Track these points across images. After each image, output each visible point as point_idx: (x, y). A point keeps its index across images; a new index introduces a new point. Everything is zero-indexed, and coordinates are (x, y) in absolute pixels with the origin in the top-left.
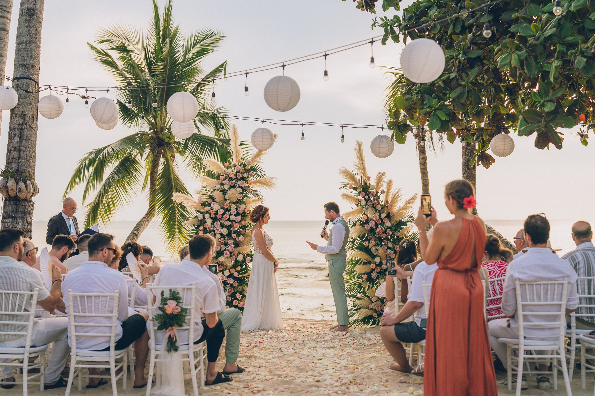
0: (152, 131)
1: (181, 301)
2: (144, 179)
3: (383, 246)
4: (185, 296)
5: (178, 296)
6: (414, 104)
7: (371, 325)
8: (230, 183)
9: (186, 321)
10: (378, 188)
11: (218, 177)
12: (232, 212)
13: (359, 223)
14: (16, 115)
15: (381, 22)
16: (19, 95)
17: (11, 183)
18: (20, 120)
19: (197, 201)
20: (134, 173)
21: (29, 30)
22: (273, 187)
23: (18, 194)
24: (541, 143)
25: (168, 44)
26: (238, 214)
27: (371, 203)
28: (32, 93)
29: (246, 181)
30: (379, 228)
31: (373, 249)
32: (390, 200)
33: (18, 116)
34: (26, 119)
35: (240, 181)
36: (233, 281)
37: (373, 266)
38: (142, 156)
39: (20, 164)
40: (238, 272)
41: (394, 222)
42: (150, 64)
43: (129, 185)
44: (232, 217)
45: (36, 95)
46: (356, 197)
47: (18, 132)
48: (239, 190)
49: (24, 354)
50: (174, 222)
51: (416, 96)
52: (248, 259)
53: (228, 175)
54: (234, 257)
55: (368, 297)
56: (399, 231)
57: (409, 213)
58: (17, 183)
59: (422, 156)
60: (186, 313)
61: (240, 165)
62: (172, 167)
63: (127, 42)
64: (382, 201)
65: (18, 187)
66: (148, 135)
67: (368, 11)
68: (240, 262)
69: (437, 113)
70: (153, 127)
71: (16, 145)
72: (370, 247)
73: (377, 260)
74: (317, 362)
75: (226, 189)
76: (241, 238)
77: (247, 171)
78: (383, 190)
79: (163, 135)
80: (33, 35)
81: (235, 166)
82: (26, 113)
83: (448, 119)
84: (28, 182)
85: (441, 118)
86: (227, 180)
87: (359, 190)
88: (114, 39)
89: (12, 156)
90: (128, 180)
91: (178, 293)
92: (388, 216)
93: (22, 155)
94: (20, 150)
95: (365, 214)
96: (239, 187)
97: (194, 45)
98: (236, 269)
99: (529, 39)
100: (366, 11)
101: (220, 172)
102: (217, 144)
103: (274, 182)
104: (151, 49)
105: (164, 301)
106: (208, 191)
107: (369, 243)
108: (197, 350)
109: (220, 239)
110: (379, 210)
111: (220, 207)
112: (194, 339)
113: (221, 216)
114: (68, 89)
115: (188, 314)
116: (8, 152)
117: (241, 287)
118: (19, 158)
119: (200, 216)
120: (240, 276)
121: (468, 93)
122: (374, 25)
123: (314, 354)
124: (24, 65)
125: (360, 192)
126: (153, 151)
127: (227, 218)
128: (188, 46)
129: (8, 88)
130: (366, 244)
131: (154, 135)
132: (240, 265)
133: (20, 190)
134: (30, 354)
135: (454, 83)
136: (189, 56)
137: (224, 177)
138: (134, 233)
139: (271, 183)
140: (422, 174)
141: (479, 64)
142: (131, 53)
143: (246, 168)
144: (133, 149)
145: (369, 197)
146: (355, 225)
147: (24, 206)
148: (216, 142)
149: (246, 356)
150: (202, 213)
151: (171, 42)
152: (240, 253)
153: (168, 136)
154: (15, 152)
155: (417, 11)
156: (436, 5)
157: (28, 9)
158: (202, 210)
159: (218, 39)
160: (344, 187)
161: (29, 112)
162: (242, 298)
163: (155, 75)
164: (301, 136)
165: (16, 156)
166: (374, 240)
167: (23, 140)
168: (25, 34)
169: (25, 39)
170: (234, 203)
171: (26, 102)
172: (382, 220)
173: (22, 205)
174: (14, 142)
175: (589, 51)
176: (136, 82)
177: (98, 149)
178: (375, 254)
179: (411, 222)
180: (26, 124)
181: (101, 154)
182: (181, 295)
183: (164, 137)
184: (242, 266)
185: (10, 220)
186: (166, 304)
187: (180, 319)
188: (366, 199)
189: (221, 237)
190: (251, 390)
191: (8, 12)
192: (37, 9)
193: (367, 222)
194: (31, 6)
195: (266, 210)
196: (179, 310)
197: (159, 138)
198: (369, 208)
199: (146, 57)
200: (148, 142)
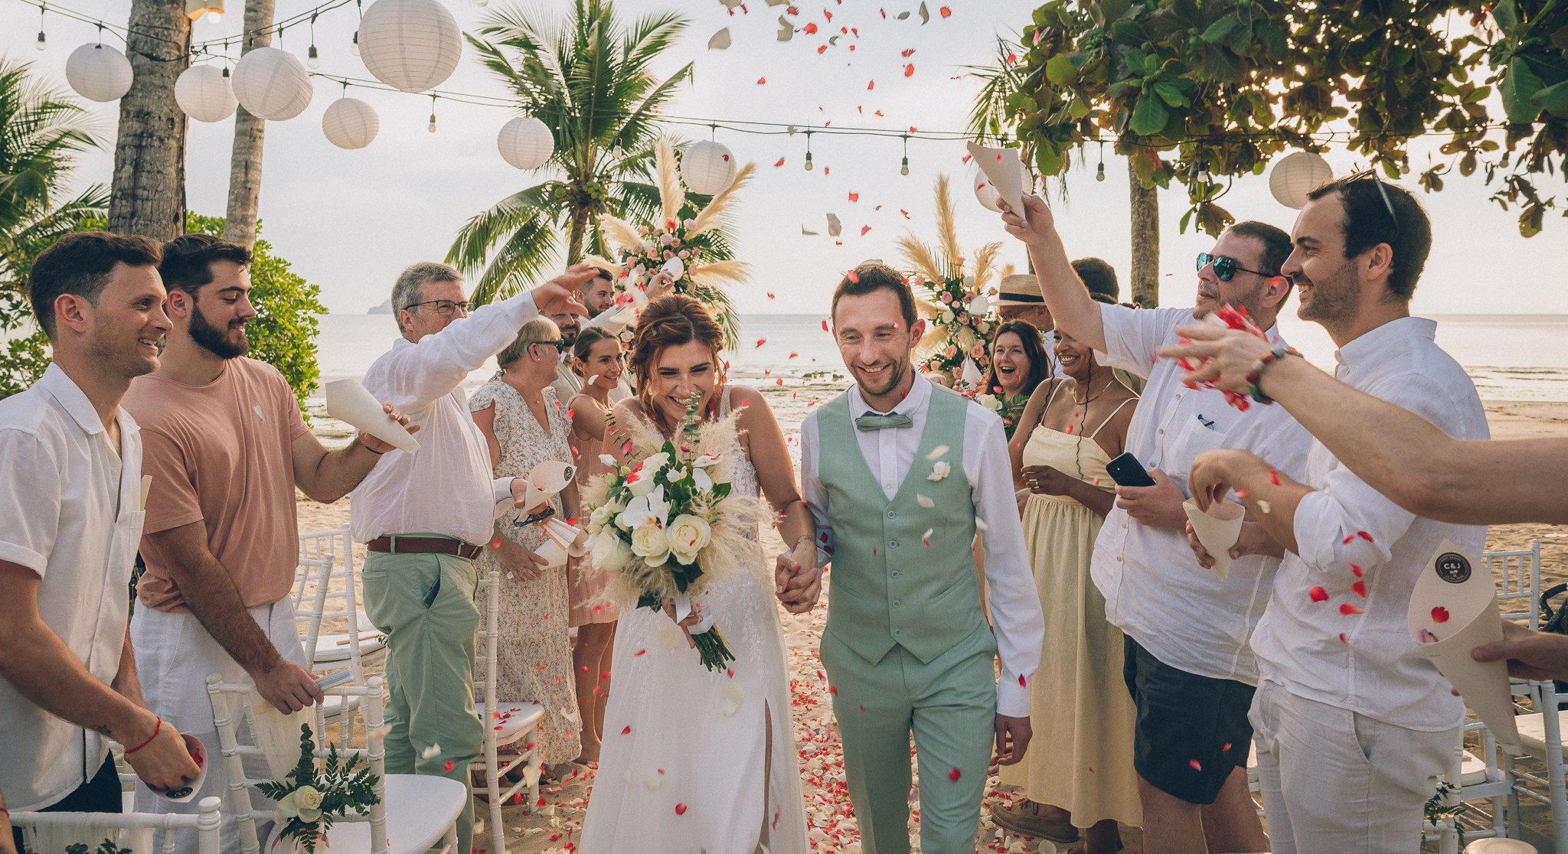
0: (572, 180)
6: (1087, 73)
10: (979, 284)
11: (622, 260)
13: (939, 364)
14: (131, 112)
16: (136, 68)
18: (136, 126)
25: (596, 31)
27: (965, 318)
28: (168, 61)
29: (685, 268)
33: (132, 115)
34: (152, 122)
38: (555, 222)
42: (566, 68)
46: (931, 303)
47: (129, 152)
51: (1095, 50)
53: (645, 255)
61: (673, 234)
63: (531, 33)
64: (990, 313)
66: (566, 188)
69: (1158, 91)
70: (573, 175)
71: (126, 184)
77: (687, 245)
78: (993, 289)
79: (589, 187)
81: (662, 234)
82: (153, 108)
83: (1187, 105)
85: (1169, 102)
86: (641, 267)
87: (937, 288)
88: (508, 26)
89: (117, 212)
93: (140, 208)
94: (135, 197)
95: (951, 343)
97: (644, 34)
101: (627, 248)
103: (750, 272)
104: (570, 44)
110: (984, 333)
118: (133, 215)
121: (1254, 30)
125: (940, 293)
126: (573, 213)
128: (631, 37)
129: (98, 47)
131: (575, 188)
136: (632, 55)
137: (635, 260)
139: (740, 271)
142: (537, 51)
143: (685, 238)
144: (538, 213)
145: (961, 304)
151: (601, 26)
153: (597, 189)
154: (124, 203)
159: (680, 25)
161: (157, 107)
163: (576, 84)
164: (805, 161)
165: (125, 210)
167: (144, 174)
171: (152, 83)
174: (121, 178)
180: (151, 136)
183: (590, 191)
188: (954, 310)
197: (582, 192)
198: (963, 330)
199: (561, 57)
200: (565, 198)
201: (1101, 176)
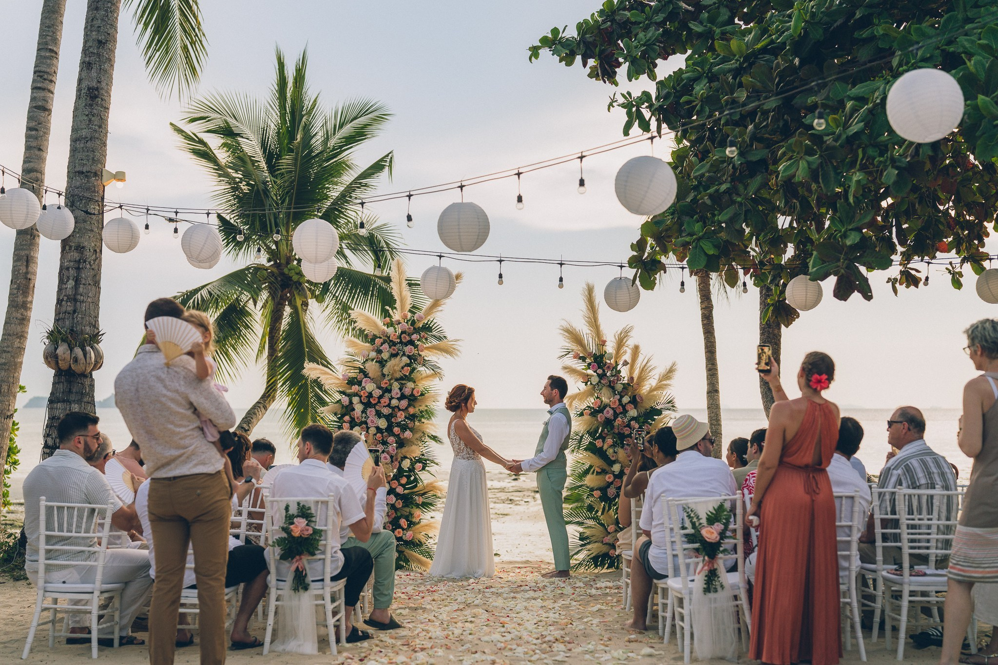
0: (272, 263)
1: (313, 519)
2: (259, 341)
3: (626, 446)
4: (319, 513)
5: (309, 512)
6: (667, 230)
7: (607, 568)
8: (391, 350)
9: (320, 547)
10: (618, 358)
11: (372, 341)
12: (393, 393)
13: (589, 412)
14: (70, 247)
15: (621, 100)
16: (75, 218)
17: (62, 349)
18: (76, 255)
19: (341, 377)
20: (244, 331)
21: (90, 120)
22: (457, 355)
23: (72, 366)
24: (842, 293)
26: (402, 397)
27: (606, 381)
28: (94, 214)
29: (416, 347)
30: (619, 419)
31: (610, 452)
32: (636, 375)
33: (73, 248)
34: (85, 253)
35: (407, 346)
36: (394, 499)
37: (609, 478)
38: (255, 304)
39: (75, 321)
40: (403, 486)
41: (643, 410)
42: (269, 157)
43: (235, 349)
44: (394, 402)
45: (101, 217)
46: (584, 371)
47: (72, 272)
48: (405, 360)
49: (93, 593)
50: (306, 410)
51: (671, 217)
52: (419, 466)
53: (389, 337)
54: (397, 464)
55: (602, 525)
56: (651, 424)
57: (667, 395)
58: (71, 349)
59: (706, 304)
60: (320, 536)
61: (407, 323)
62: (304, 322)
63: (234, 122)
64: (624, 378)
65: (73, 356)
66: (266, 270)
67: (605, 82)
68: (406, 471)
69: (701, 244)
70: (273, 257)
71: (70, 292)
72: (605, 448)
73: (616, 468)
74: (514, 615)
75: (385, 358)
76: (408, 434)
77: (417, 331)
78: (625, 361)
79: (290, 270)
80: (97, 127)
81: (399, 323)
82: (86, 244)
83: (716, 253)
84: (88, 348)
85: (707, 252)
86: (386, 346)
87: (588, 361)
88: (213, 115)
89: (64, 309)
90: (233, 342)
91: (309, 508)
92: (634, 401)
93: (79, 308)
94: (75, 300)
95: (598, 398)
96: (404, 354)
97: (341, 126)
98: (399, 482)
99: (826, 138)
100: (602, 81)
101: (376, 333)
102: (375, 285)
103: (459, 348)
104: (272, 131)
105: (290, 519)
106: (358, 361)
107: (603, 441)
108: (335, 589)
109: (375, 434)
110: (619, 391)
111: (375, 385)
112: (331, 573)
113: (377, 400)
114: (148, 210)
115: (322, 538)
116: (57, 303)
117: (407, 509)
118: (74, 312)
119: (345, 400)
120: (406, 492)
121: (745, 215)
122: (611, 105)
123: (512, 606)
124: (83, 173)
125: (589, 364)
126: (273, 295)
127: (387, 404)
128: (330, 126)
129: (59, 208)
130: (599, 443)
131: (275, 270)
132: (406, 476)
133: (76, 360)
134: (102, 592)
135: (726, 198)
136: (332, 143)
137: (381, 340)
138: (242, 428)
139: (454, 349)
140: (705, 333)
141: (764, 170)
142: (239, 139)
143: (417, 326)
144: (241, 293)
145: (604, 371)
146: (581, 414)
147: (81, 383)
148: (374, 281)
149: (410, 608)
150: (349, 395)
152: (406, 457)
153: (298, 272)
154: (69, 304)
155: (678, 85)
156: (706, 77)
157: (89, 89)
158: (349, 391)
159: (381, 118)
160: (566, 355)
161: (88, 243)
162: (409, 526)
163: (279, 173)
164: (498, 279)
165: (70, 309)
166: (611, 437)
167: (81, 286)
168: (84, 127)
169: (84, 133)
170: (397, 380)
171: (85, 228)
172: (624, 407)
173: (79, 383)
174: (66, 288)
175: (903, 159)
176: (248, 184)
177: (185, 291)
178: (613, 459)
179: (669, 410)
180: (85, 262)
181: (192, 301)
182: (313, 511)
183: (291, 273)
184: (408, 477)
185: (59, 405)
186: (293, 523)
187: (312, 545)
188: (599, 375)
189: (377, 433)
190: (411, 648)
191: (51, 81)
192: (102, 89)
193: (601, 409)
194: (94, 84)
195: (471, 391)
196: (310, 531)
197: (283, 274)
198: (604, 388)
199: (264, 145)
200: (265, 280)
201: (682, 290)
